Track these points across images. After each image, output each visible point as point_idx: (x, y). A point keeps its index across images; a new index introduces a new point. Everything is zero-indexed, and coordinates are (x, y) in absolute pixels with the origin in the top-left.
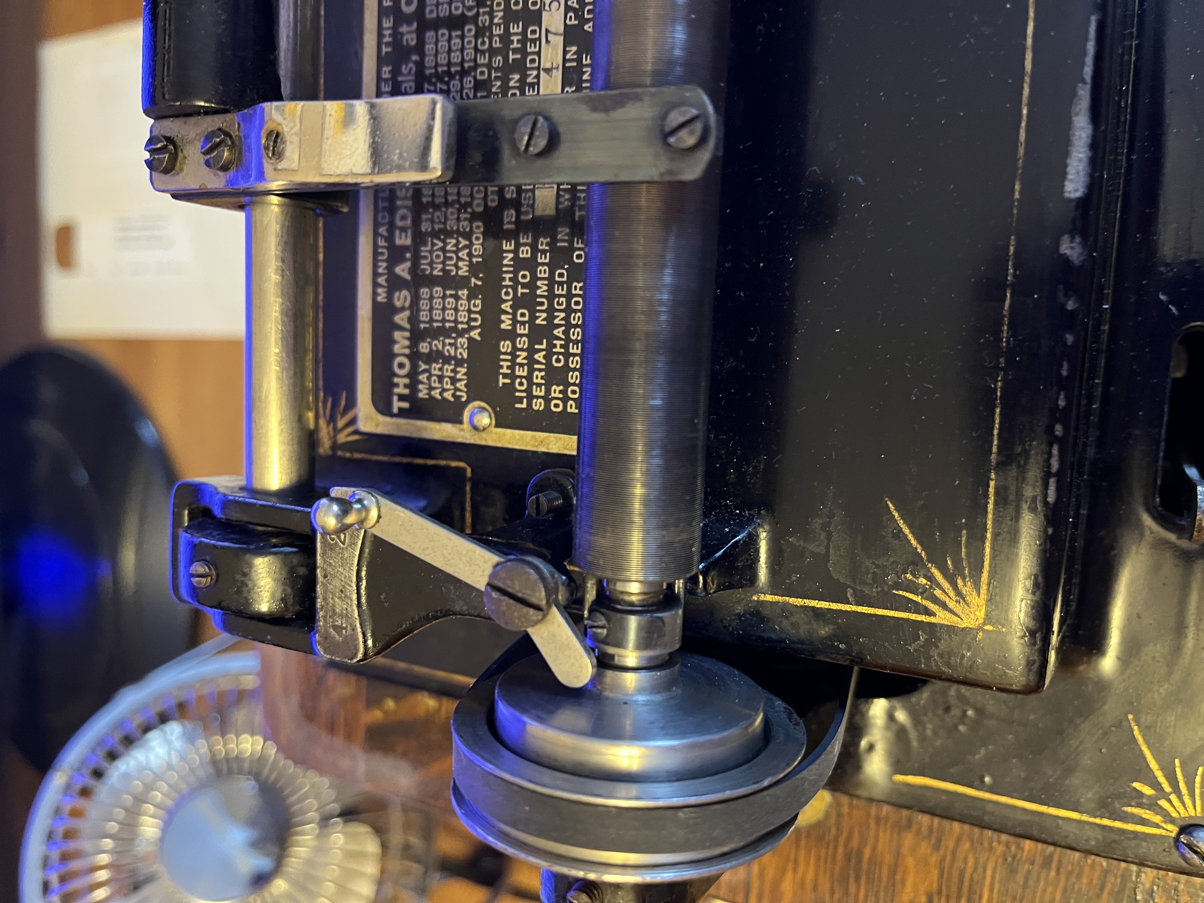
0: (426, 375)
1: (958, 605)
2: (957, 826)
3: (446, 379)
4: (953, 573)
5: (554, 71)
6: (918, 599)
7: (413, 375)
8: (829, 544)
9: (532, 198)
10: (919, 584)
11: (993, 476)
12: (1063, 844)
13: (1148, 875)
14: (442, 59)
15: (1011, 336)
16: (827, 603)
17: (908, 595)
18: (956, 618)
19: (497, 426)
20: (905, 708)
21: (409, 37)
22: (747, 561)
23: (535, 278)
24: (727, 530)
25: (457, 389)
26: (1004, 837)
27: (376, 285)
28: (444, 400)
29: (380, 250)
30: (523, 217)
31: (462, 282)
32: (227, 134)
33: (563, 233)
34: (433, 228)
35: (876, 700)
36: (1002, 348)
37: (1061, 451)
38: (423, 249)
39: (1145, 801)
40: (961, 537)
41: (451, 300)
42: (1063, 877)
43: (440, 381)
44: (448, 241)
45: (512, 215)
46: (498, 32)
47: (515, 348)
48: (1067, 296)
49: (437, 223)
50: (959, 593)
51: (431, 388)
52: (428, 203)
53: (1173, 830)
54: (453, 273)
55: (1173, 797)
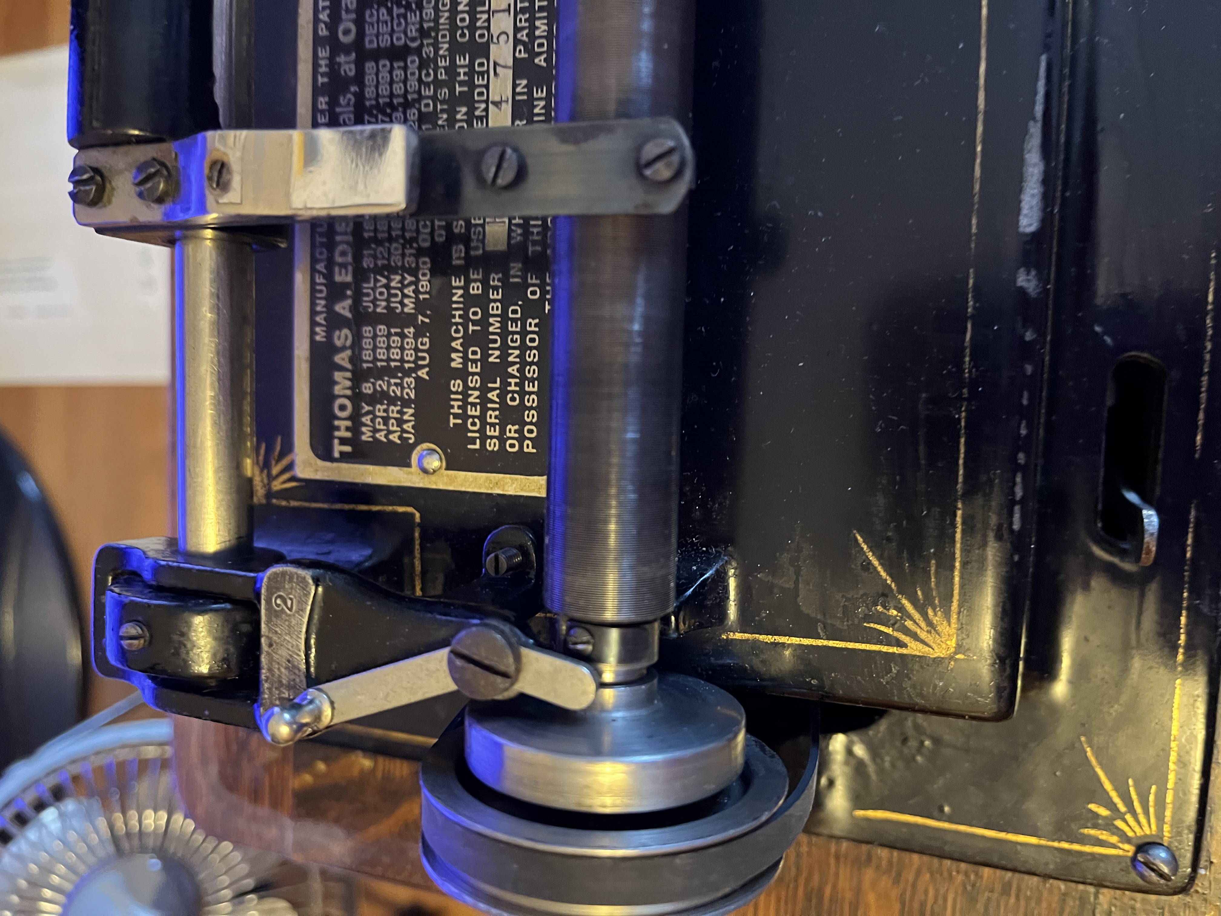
0: (371, 416)
1: (929, 636)
2: (916, 858)
3: (392, 421)
4: (923, 604)
5: (504, 105)
6: (889, 631)
7: (356, 418)
8: (797, 579)
9: (482, 233)
10: (889, 616)
11: (960, 505)
12: (1023, 869)
13: (1106, 896)
14: (384, 90)
15: (973, 367)
16: (798, 639)
17: (878, 627)
18: (927, 649)
19: (447, 469)
20: (863, 742)
21: (347, 67)
22: (716, 599)
23: (486, 315)
24: (695, 568)
25: (404, 431)
26: (963, 866)
27: (313, 324)
28: (390, 442)
29: (318, 287)
30: (472, 253)
31: (409, 320)
32: (163, 164)
33: (516, 268)
34: (376, 265)
35: (834, 736)
36: (965, 378)
37: (1024, 479)
38: (365, 285)
39: (1100, 821)
40: (930, 567)
41: (396, 338)
42: (1022, 903)
43: (386, 423)
44: (392, 277)
45: (461, 251)
46: (443, 64)
47: (466, 387)
48: (1025, 327)
49: (380, 259)
50: (930, 623)
51: (376, 431)
52: (370, 237)
53: (1130, 849)
54: (398, 311)
55: (1128, 817)
